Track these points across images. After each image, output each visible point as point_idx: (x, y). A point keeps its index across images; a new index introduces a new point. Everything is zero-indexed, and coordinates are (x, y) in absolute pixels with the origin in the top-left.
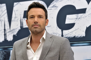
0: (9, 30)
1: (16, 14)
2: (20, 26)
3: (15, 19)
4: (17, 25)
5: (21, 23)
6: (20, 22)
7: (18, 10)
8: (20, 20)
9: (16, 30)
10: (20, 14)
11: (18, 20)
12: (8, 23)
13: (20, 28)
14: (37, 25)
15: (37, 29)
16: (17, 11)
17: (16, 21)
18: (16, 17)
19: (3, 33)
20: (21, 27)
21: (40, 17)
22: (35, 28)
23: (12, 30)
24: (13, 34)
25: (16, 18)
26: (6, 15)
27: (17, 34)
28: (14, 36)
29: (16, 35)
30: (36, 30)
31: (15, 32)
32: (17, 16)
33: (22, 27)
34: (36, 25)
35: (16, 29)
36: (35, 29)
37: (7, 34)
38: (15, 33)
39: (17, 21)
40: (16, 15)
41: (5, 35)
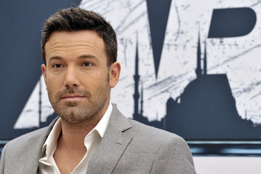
0: (152, 81)
1: (181, 19)
2: (195, 66)
3: (176, 40)
4: (185, 63)
5: (201, 57)
6: (195, 50)
7: (189, 6)
8: (197, 45)
9: (179, 80)
10: (198, 22)
11: (189, 45)
12: (149, 53)
13: (193, 76)
14: (76, 94)
15: (77, 111)
16: (186, 7)
17: (180, 48)
18: (182, 33)
19: (132, 91)
20: (198, 71)
21: (87, 64)
22: (71, 105)
23: (164, 81)
24: (166, 97)
25: (181, 35)
26: (145, 21)
27: (182, 96)
28: (170, 103)
29: (179, 101)
30: (72, 114)
31: (176, 89)
32: (183, 28)
33: (203, 73)
34: (72, 95)
35: (180, 76)
36: (70, 110)
37: (146, 95)
38: (176, 94)
39: (185, 47)
40: (182, 23)
41: (137, 96)
